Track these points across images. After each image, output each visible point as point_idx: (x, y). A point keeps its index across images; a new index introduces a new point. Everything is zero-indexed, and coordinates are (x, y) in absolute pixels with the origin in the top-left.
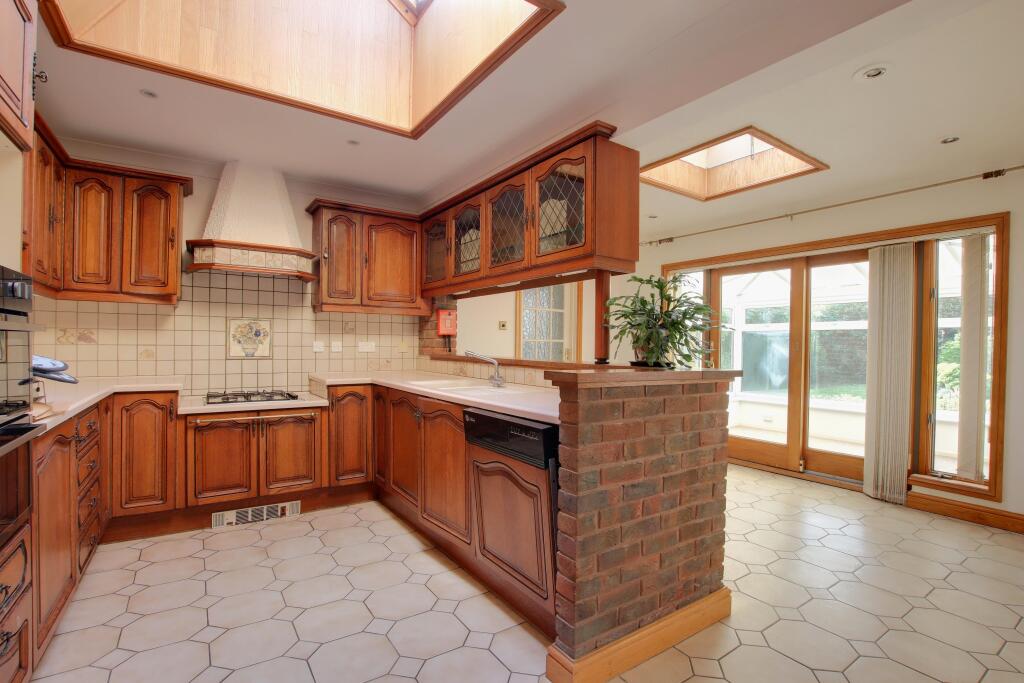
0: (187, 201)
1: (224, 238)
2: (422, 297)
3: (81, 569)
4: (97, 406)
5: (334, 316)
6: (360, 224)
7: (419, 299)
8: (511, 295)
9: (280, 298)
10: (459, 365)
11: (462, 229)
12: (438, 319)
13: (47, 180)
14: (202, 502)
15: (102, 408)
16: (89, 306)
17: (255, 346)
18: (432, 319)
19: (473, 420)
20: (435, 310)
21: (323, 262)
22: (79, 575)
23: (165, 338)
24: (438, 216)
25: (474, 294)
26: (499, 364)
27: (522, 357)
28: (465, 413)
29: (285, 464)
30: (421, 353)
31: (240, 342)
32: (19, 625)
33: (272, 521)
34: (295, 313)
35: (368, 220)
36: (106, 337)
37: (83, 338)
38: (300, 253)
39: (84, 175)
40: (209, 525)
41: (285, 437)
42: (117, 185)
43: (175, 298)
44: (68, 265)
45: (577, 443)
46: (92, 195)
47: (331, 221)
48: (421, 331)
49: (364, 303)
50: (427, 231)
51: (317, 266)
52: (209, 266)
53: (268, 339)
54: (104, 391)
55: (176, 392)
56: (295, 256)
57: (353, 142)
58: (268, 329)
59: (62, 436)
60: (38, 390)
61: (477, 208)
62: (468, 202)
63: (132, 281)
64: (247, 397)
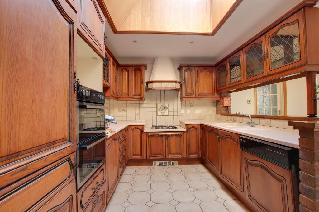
0: (146, 71)
1: (155, 80)
2: (217, 93)
3: (120, 174)
4: (125, 129)
5: (187, 101)
6: (194, 70)
7: (216, 94)
8: (253, 90)
9: (171, 97)
10: (232, 117)
11: (232, 67)
12: (223, 101)
13: (114, 70)
14: (151, 158)
15: (126, 129)
16: (124, 102)
17: (164, 112)
18: (221, 101)
19: (244, 141)
20: (222, 97)
21: (183, 84)
22: (120, 177)
23: (142, 110)
24: (222, 64)
25: (238, 90)
26: (252, 117)
27: (258, 114)
28: (240, 138)
29: (173, 149)
30: (217, 113)
31: (160, 111)
32: (102, 193)
33: (169, 166)
34: (175, 101)
35: (197, 69)
36: (128, 110)
37: (124, 110)
38: (176, 82)
39: (122, 68)
40: (152, 165)
41: (173, 140)
42: (129, 69)
43: (143, 98)
44: (120, 92)
45: (314, 160)
46: (124, 73)
47: (185, 71)
48: (216, 105)
49: (197, 97)
50: (217, 69)
51: (181, 86)
52: (151, 89)
53: (168, 110)
54: (127, 125)
55: (144, 125)
56: (175, 83)
57: (191, 43)
58: (168, 106)
59: (114, 138)
60: (108, 125)
61: (239, 56)
62: (235, 55)
63: (133, 94)
64: (162, 127)
